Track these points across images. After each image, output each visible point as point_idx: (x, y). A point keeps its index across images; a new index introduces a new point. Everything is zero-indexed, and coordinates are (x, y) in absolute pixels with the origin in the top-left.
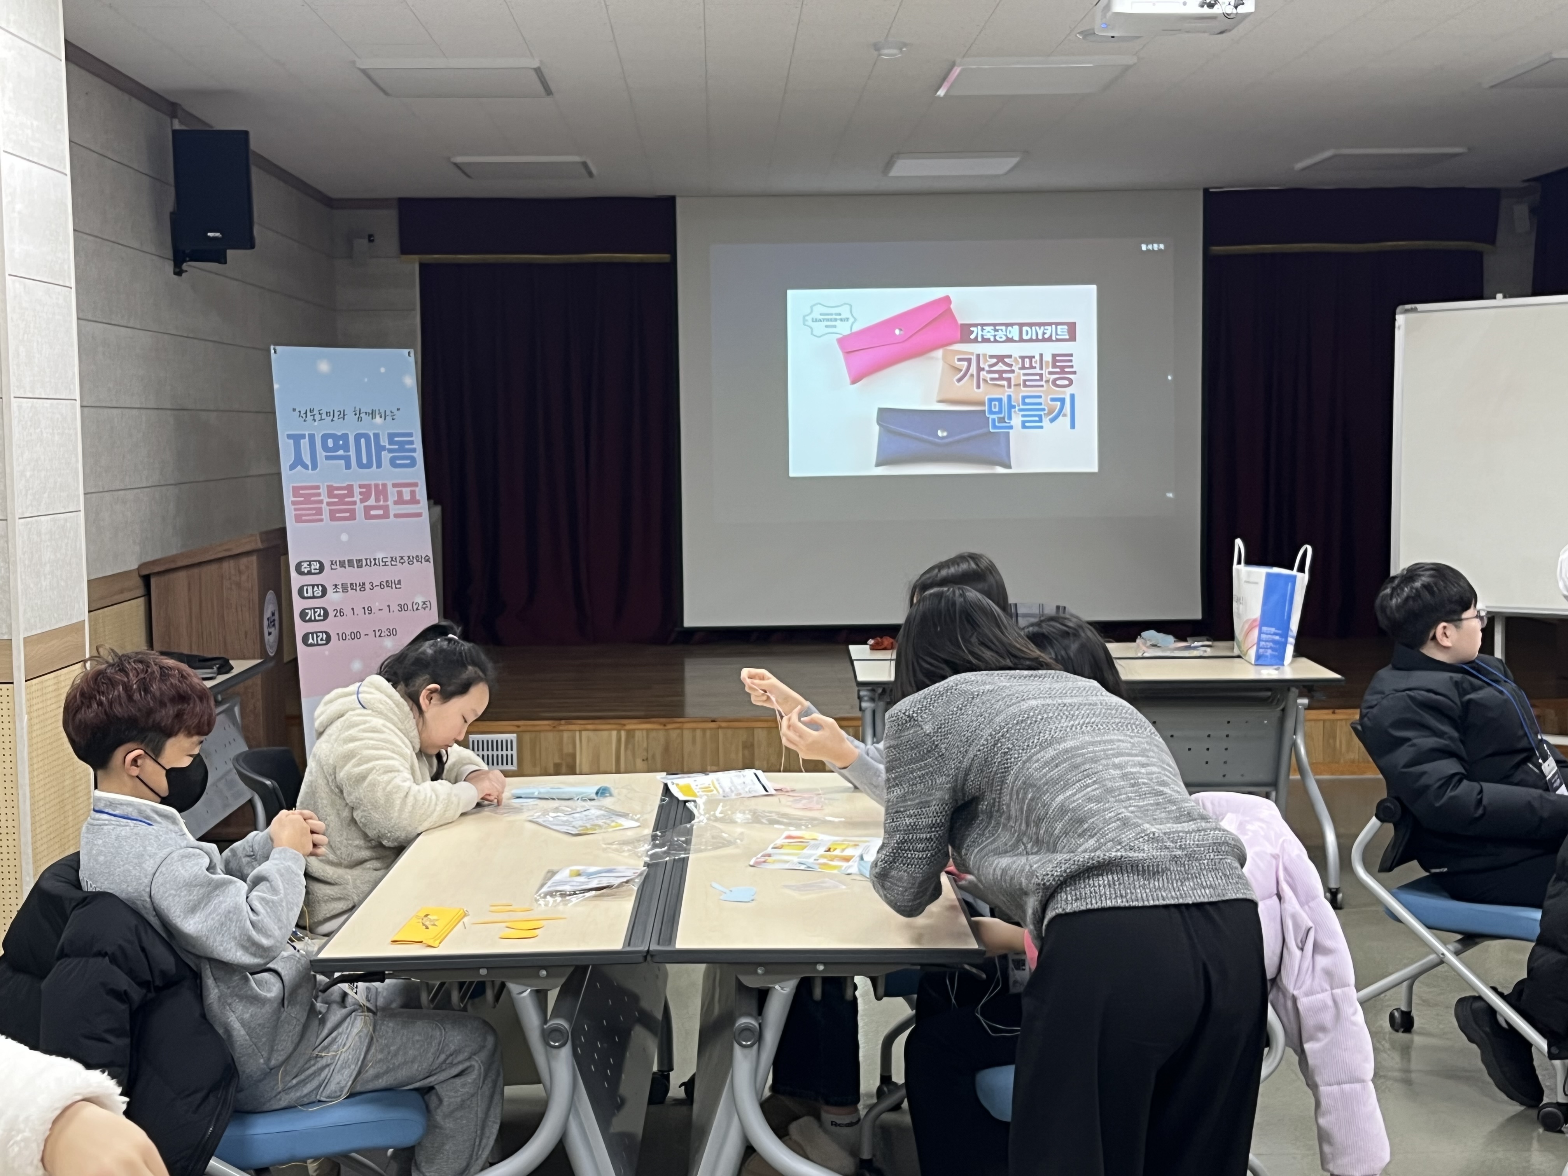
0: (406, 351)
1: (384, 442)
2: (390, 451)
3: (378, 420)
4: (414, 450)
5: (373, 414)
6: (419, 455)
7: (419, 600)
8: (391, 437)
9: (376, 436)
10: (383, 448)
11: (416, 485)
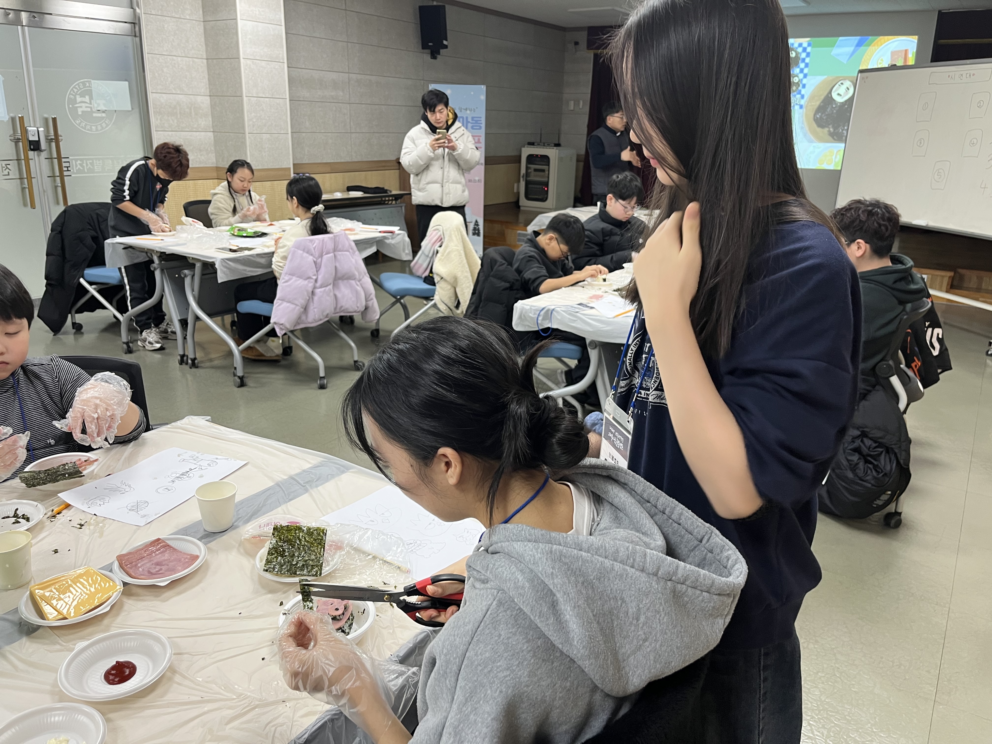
0: (483, 86)
1: (470, 120)
2: (472, 123)
3: (468, 112)
4: (481, 123)
5: (466, 109)
6: (483, 125)
7: (477, 179)
8: (473, 118)
9: (467, 118)
10: (469, 122)
11: (480, 136)
